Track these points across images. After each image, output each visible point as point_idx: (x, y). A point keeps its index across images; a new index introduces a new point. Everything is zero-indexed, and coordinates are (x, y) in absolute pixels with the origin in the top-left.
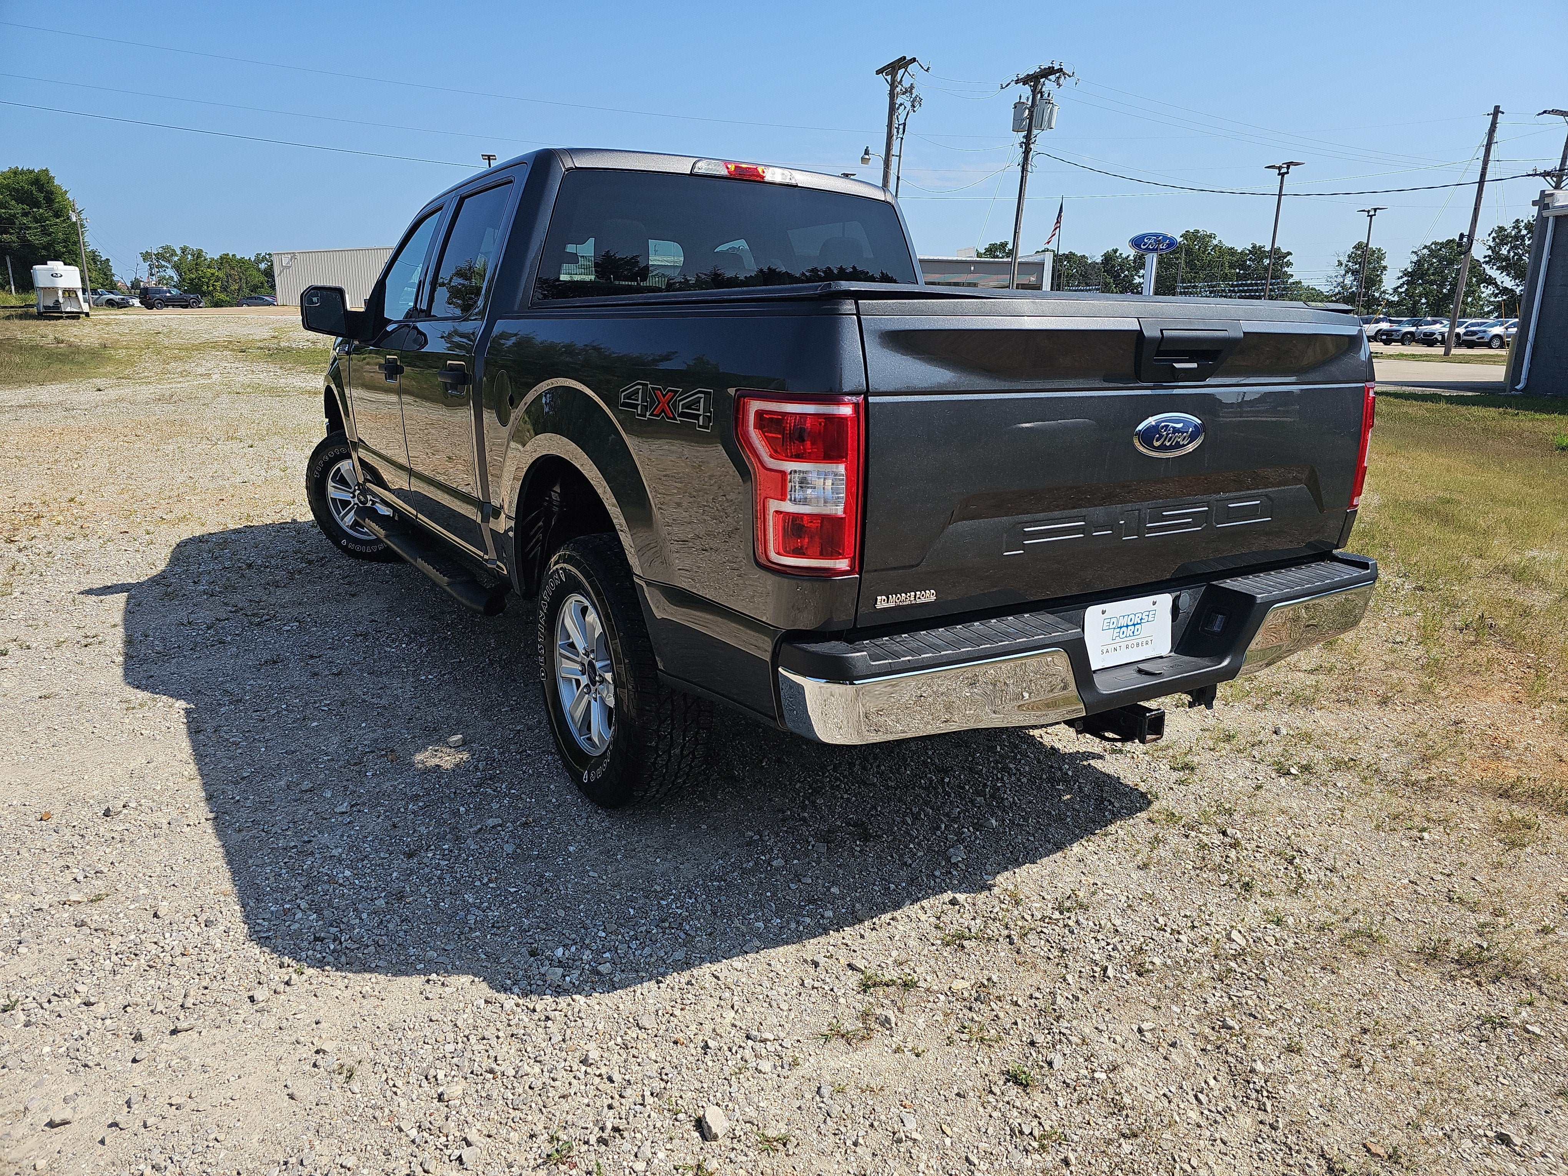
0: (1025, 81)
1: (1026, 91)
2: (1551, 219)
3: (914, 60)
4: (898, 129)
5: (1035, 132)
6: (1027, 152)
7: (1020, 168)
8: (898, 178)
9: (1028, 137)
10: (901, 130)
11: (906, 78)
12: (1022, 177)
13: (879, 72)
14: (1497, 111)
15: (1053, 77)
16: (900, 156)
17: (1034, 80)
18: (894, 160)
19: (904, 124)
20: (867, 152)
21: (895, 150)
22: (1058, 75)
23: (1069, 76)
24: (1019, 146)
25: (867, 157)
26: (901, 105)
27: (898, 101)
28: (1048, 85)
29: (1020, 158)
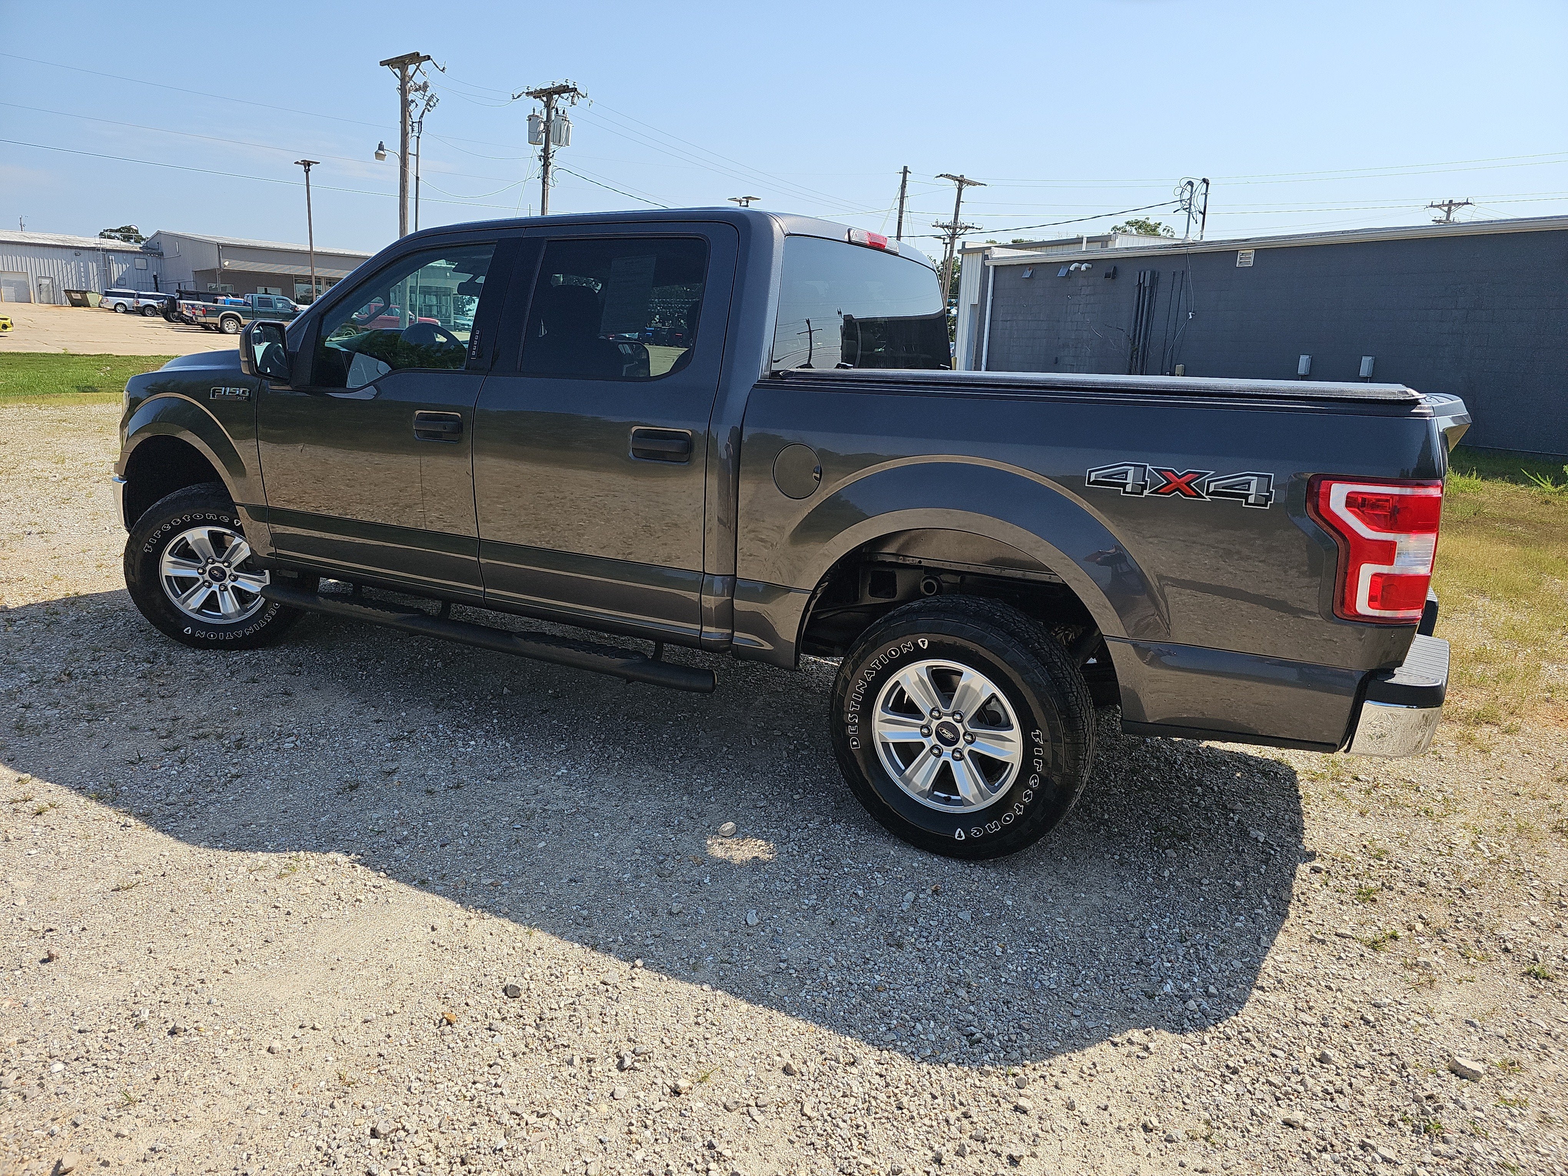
0: (537, 94)
1: (539, 105)
2: (991, 268)
3: (429, 58)
4: (412, 126)
5: (552, 147)
6: (546, 166)
7: (540, 180)
8: (417, 178)
9: (546, 150)
10: (416, 129)
11: (418, 75)
12: (544, 190)
13: (382, 63)
14: (905, 171)
15: (565, 95)
16: (417, 156)
17: (548, 95)
18: (411, 160)
19: (420, 122)
20: (381, 147)
21: (411, 149)
22: (572, 94)
23: (583, 97)
24: (537, 159)
25: (382, 152)
26: (412, 101)
27: (410, 97)
28: (561, 102)
29: (539, 171)
